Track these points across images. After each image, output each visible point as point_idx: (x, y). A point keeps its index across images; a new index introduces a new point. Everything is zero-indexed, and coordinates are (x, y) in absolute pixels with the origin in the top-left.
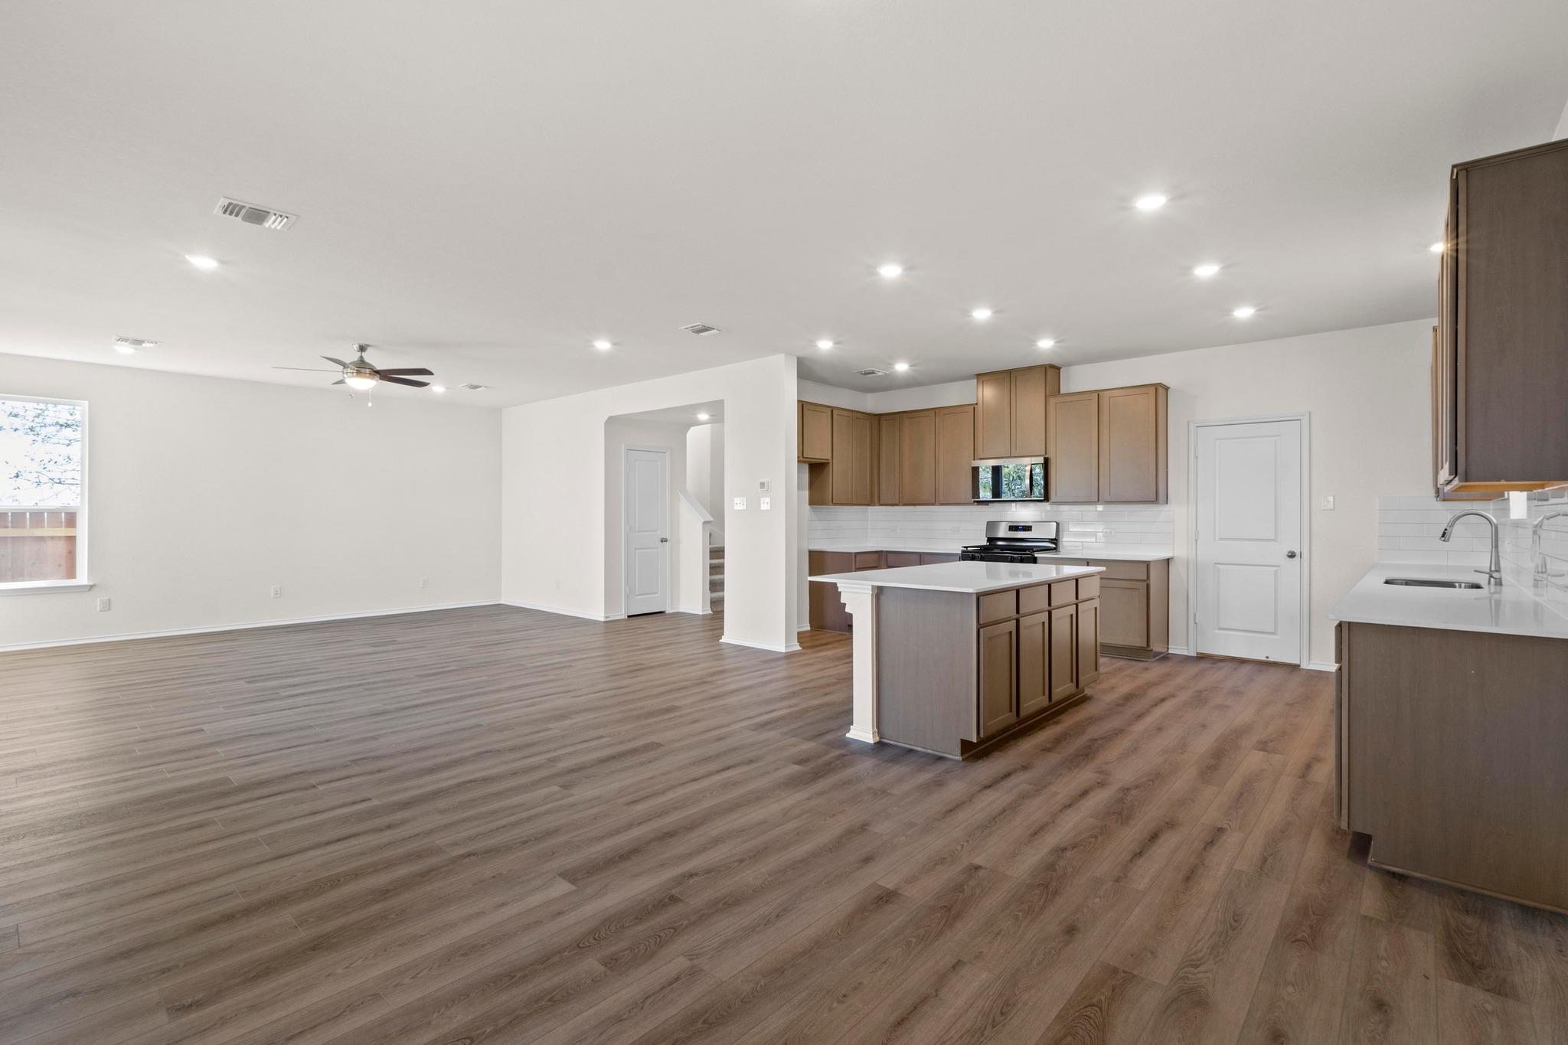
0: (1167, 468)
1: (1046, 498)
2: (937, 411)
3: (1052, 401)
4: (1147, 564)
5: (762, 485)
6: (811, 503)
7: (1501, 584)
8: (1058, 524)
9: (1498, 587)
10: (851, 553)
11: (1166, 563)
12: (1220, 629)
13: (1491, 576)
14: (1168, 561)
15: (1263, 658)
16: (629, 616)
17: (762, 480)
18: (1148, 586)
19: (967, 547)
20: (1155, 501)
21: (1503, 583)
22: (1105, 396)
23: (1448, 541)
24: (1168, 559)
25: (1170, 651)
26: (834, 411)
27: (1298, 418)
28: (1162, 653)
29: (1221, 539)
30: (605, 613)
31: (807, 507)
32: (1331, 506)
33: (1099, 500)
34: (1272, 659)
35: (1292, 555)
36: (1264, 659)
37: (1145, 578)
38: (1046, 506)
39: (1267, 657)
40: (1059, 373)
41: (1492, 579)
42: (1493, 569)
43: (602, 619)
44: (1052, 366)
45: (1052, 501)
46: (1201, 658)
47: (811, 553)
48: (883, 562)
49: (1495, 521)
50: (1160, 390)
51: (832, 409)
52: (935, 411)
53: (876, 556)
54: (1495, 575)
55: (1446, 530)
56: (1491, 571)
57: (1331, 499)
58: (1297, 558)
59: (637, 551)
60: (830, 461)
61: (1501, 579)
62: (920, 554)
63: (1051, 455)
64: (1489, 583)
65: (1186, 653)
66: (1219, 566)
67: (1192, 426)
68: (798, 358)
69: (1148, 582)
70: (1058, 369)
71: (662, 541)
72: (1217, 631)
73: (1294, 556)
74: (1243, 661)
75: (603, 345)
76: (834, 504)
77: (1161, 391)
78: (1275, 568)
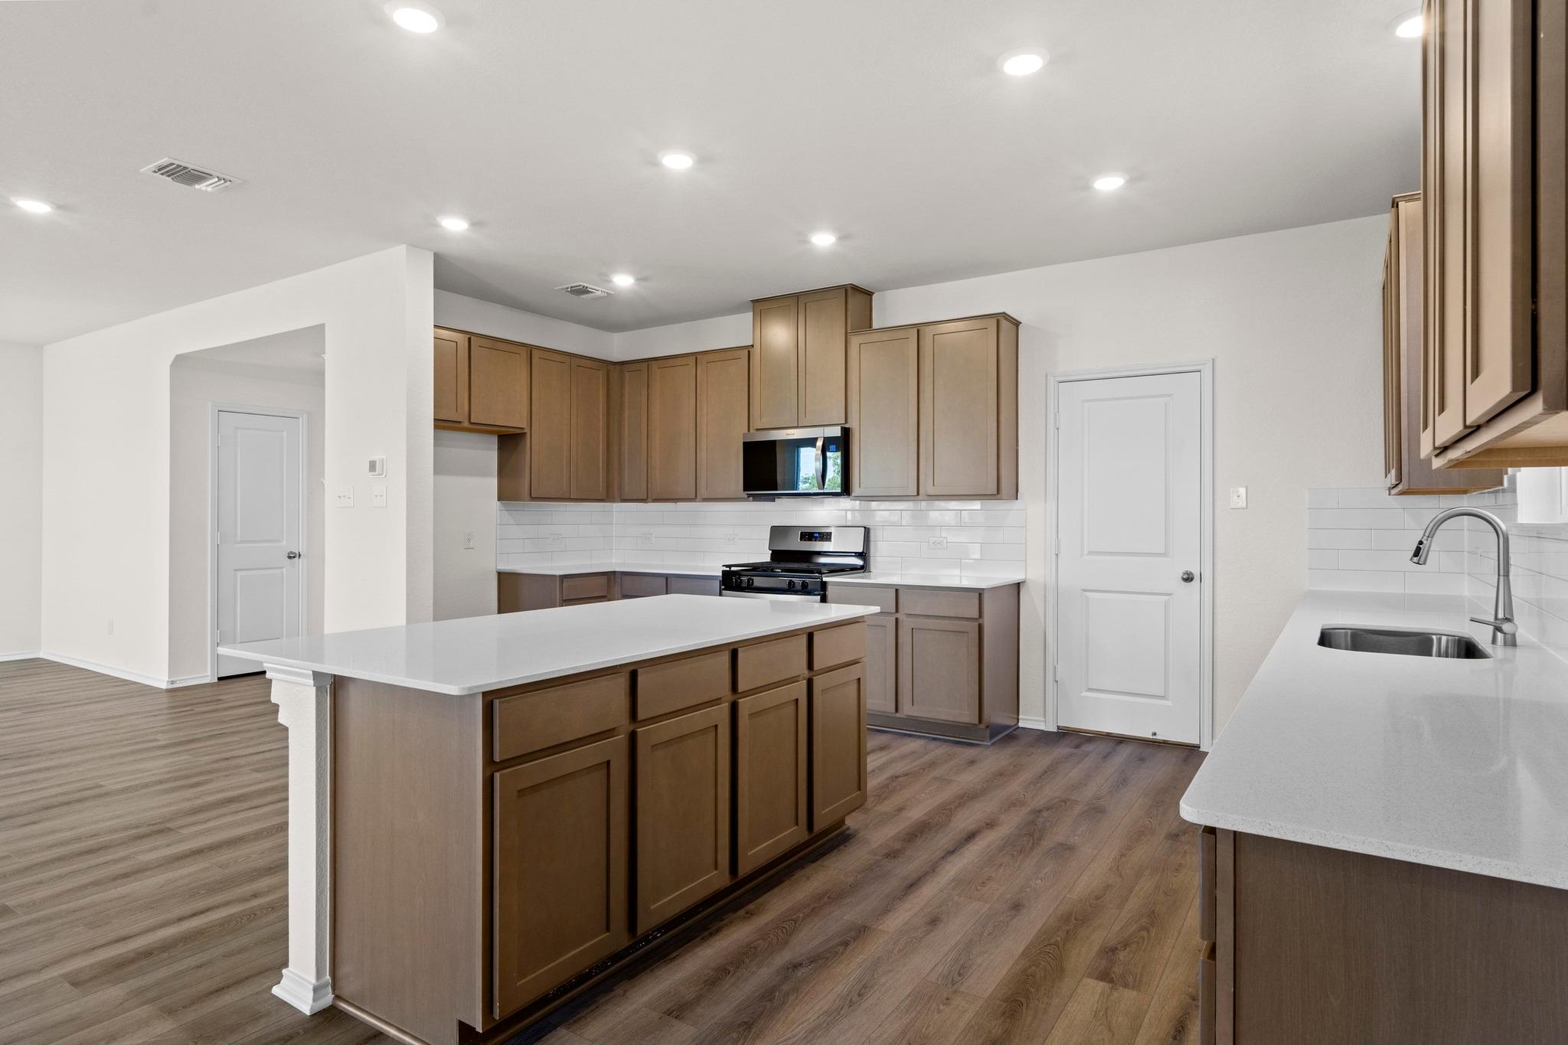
0: (1017, 445)
1: (846, 490)
2: (699, 357)
3: (855, 341)
4: (980, 593)
5: (373, 466)
6: (501, 498)
7: (1514, 644)
8: (867, 531)
9: (1510, 650)
10: (555, 576)
11: (1016, 587)
12: (1090, 690)
13: (1498, 629)
14: (1018, 586)
15: (1148, 735)
16: (220, 679)
17: (373, 458)
18: (980, 628)
19: (729, 566)
20: (997, 494)
21: (1518, 644)
22: (928, 332)
23: (1424, 563)
24: (1019, 583)
25: (1021, 724)
26: (534, 352)
27: (1197, 368)
28: (1009, 727)
29: (1090, 553)
30: (170, 675)
31: (495, 504)
32: (1242, 503)
33: (918, 494)
34: (1160, 737)
35: (1188, 578)
36: (1150, 736)
37: (976, 615)
38: (845, 503)
39: (1155, 734)
40: (871, 299)
41: (1499, 635)
42: (1501, 615)
43: (164, 686)
44: (855, 289)
45: (853, 494)
46: (1064, 734)
47: (501, 575)
48: (617, 590)
49: (1503, 527)
50: (1005, 326)
51: (530, 349)
52: (695, 356)
53: (604, 579)
54: (1506, 627)
55: (1421, 543)
56: (1496, 618)
57: (1242, 491)
58: (1196, 582)
59: (239, 574)
60: (527, 431)
61: (1514, 635)
62: (667, 577)
63: (853, 424)
64: (1494, 641)
65: (1042, 727)
66: (1088, 593)
67: (1052, 382)
68: (434, 254)
69: (980, 621)
70: (870, 294)
71: (290, 557)
72: (1085, 694)
73: (1192, 579)
74: (1121, 740)
75: (34, 207)
76: (533, 499)
77: (1004, 324)
78: (1167, 597)
